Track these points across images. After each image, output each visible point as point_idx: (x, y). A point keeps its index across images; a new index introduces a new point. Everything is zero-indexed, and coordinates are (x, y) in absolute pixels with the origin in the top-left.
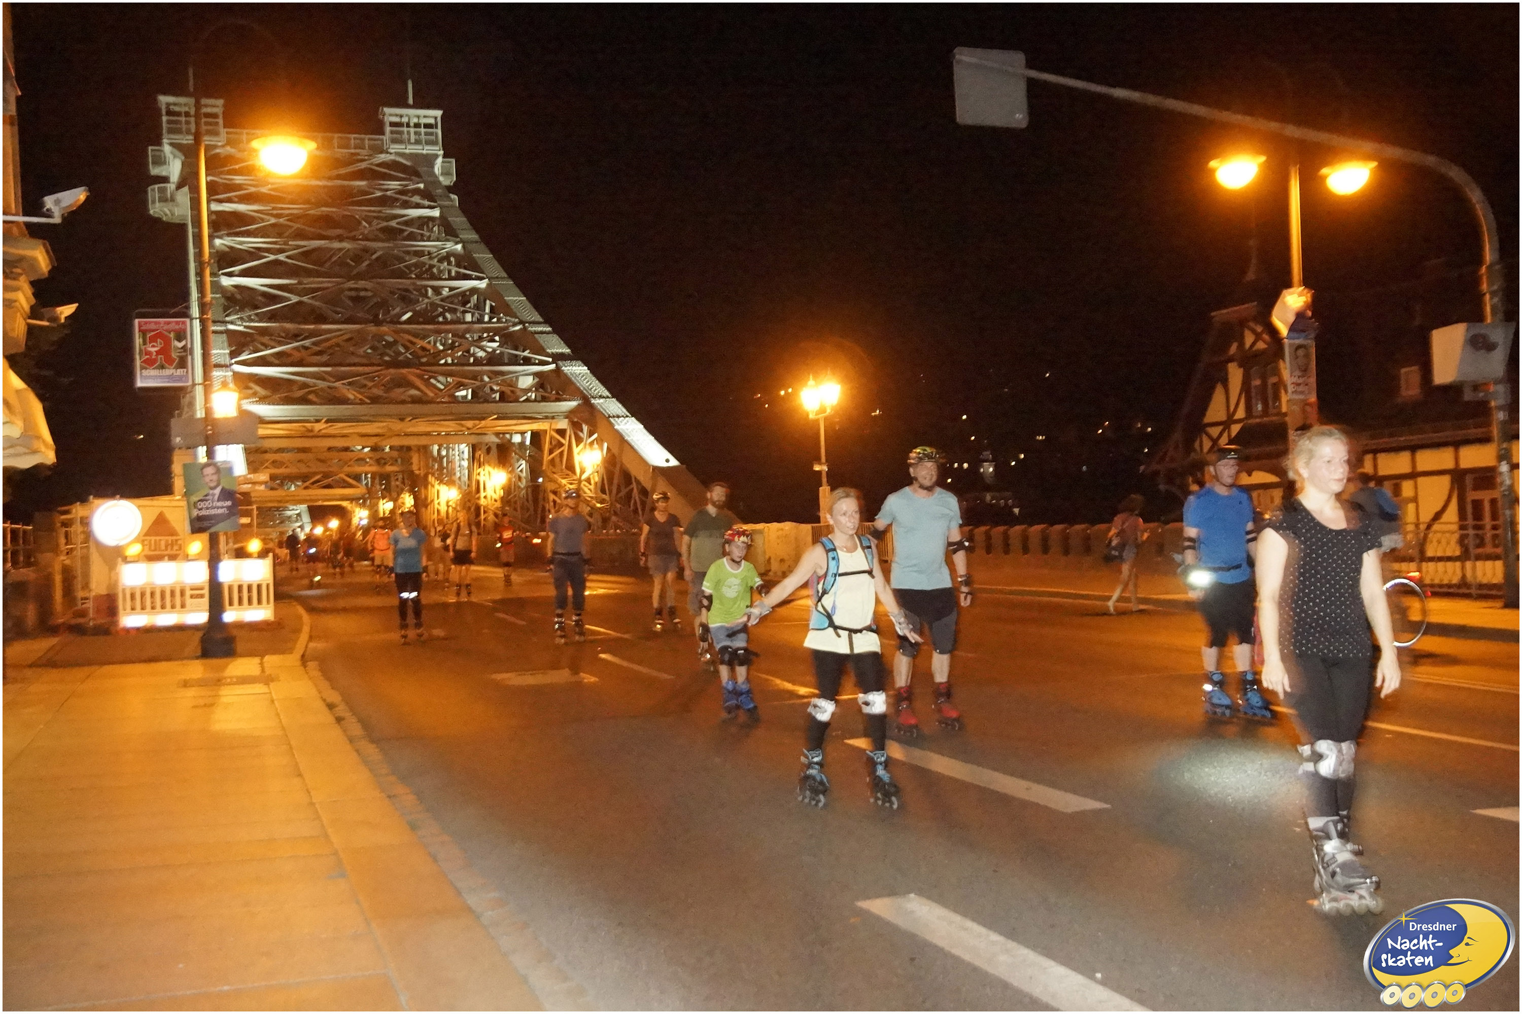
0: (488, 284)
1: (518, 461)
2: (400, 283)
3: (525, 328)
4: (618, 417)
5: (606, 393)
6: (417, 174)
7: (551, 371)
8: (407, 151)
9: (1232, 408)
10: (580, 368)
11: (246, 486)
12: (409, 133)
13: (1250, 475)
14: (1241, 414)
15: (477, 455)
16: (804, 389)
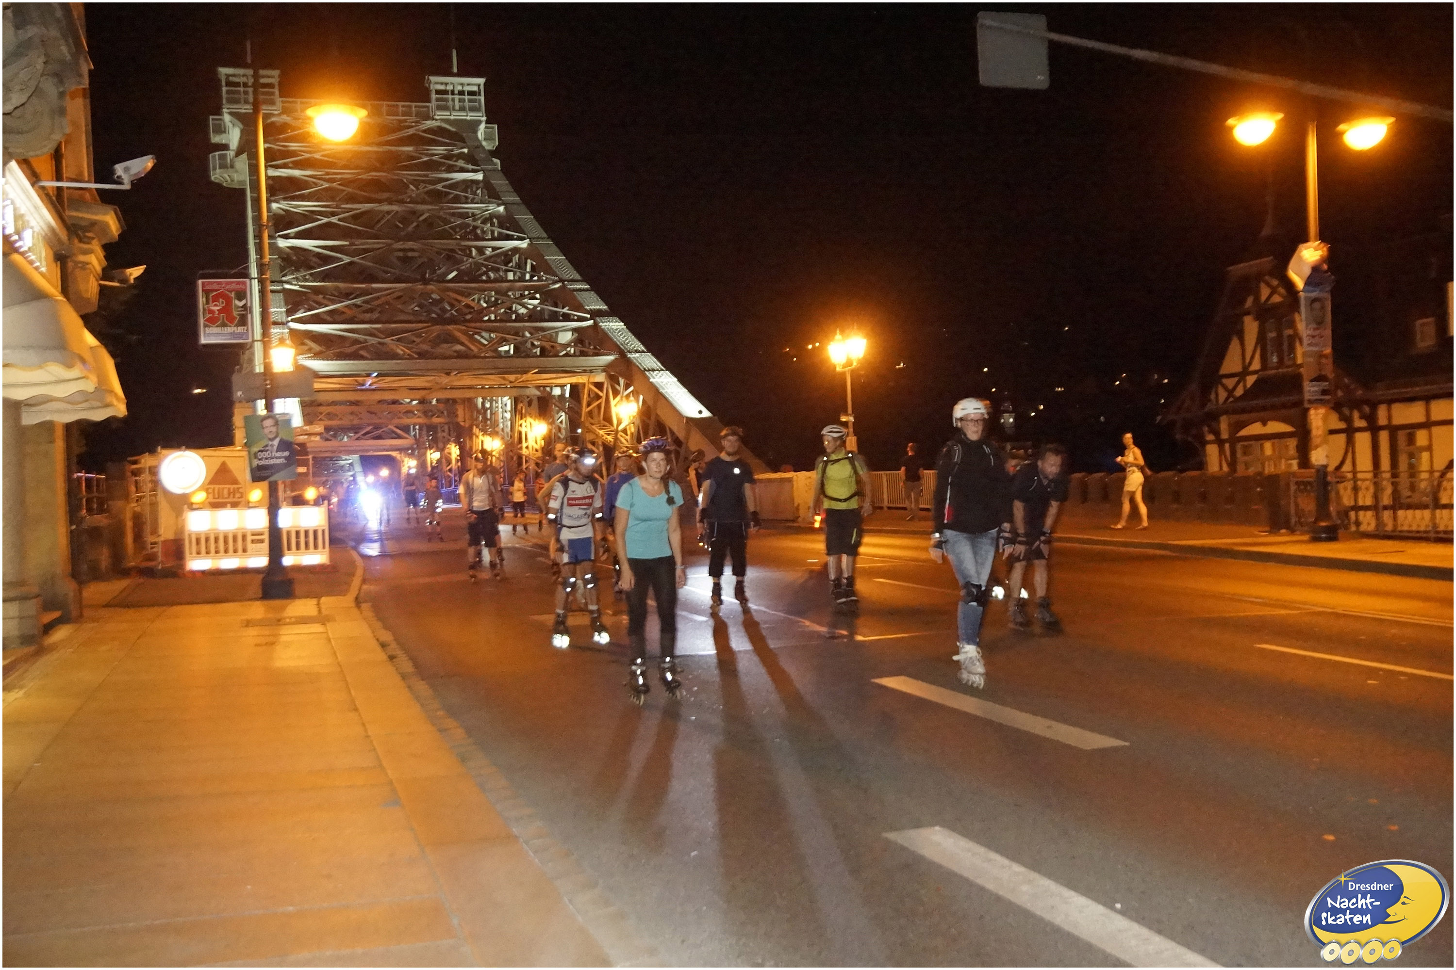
0: (528, 244)
1: (558, 413)
2: (444, 244)
3: (564, 286)
4: (653, 370)
5: (642, 348)
6: (463, 140)
7: (588, 327)
8: (452, 117)
9: (1247, 361)
10: (617, 324)
11: (302, 437)
12: (453, 100)
13: (1264, 424)
14: (1256, 365)
15: (519, 407)
16: (832, 343)
